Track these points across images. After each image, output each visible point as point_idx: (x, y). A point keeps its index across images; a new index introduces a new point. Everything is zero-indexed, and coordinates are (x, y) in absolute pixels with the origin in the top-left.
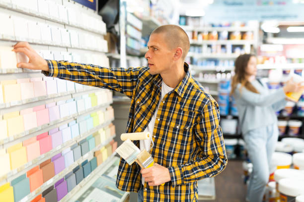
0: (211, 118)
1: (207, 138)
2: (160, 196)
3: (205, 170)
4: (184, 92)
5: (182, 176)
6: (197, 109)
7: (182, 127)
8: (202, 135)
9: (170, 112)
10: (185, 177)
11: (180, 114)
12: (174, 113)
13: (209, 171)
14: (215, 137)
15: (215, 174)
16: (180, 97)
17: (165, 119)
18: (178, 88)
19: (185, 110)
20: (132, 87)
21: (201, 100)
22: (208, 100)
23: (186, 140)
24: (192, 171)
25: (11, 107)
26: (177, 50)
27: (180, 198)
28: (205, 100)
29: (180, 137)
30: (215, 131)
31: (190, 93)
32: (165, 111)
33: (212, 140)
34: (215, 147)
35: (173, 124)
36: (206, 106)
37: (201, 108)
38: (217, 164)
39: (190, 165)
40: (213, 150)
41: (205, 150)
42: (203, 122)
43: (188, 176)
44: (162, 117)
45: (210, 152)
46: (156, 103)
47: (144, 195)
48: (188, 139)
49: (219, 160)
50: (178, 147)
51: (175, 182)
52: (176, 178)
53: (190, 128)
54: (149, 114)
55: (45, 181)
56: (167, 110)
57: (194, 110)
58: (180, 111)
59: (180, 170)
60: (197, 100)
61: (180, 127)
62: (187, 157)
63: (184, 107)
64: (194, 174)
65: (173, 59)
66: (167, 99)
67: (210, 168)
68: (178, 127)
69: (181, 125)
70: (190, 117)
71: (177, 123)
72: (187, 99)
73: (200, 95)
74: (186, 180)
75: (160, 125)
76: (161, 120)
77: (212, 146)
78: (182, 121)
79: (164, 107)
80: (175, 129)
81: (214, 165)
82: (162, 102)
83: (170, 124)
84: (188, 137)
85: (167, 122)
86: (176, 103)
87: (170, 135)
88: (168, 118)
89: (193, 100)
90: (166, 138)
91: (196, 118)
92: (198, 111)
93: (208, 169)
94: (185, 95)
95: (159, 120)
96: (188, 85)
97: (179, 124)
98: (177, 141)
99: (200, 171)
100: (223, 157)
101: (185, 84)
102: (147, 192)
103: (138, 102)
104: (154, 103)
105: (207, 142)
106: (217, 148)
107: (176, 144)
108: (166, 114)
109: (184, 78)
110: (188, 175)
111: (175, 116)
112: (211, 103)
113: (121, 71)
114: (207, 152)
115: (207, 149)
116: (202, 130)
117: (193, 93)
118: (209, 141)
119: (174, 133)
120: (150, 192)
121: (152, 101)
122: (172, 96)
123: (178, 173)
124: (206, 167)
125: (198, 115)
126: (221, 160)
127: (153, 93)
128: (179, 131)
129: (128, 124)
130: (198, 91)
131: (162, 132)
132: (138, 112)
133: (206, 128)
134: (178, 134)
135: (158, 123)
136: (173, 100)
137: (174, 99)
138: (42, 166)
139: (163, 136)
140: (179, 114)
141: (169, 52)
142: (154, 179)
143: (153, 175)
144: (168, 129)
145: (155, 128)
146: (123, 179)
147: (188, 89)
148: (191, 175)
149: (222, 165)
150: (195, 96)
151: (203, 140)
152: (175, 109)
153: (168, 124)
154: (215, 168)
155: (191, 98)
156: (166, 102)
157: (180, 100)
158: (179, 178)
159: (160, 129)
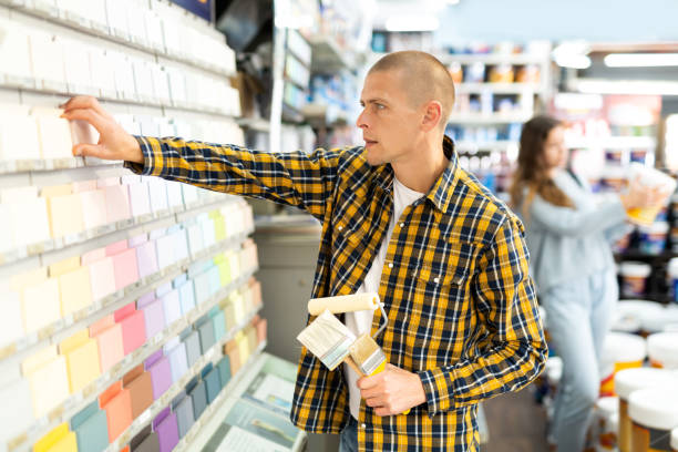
0: (511, 256)
1: (505, 302)
2: (396, 440)
3: (501, 376)
4: (448, 201)
5: (450, 390)
6: (479, 238)
7: (447, 280)
8: (491, 295)
9: (416, 247)
10: (458, 393)
11: (442, 252)
12: (425, 248)
13: (509, 378)
14: (521, 299)
15: (522, 384)
16: (440, 211)
17: (405, 264)
18: (435, 191)
19: (452, 240)
20: (324, 195)
21: (487, 217)
22: (505, 216)
23: (456, 309)
24: (473, 378)
25: (66, 248)
26: (431, 108)
27: (445, 443)
28: (497, 216)
29: (443, 304)
30: (521, 286)
31: (461, 202)
32: (404, 245)
33: (514, 306)
34: (521, 323)
35: (425, 275)
36: (499, 230)
37: (489, 235)
38: (526, 360)
39: (466, 365)
40: (517, 328)
41: (501, 331)
42: (494, 266)
43: (464, 391)
44: (398, 259)
45: (511, 335)
46: (382, 228)
47: (359, 440)
48: (460, 307)
49: (530, 352)
50: (439, 325)
51: (435, 406)
52: (437, 395)
53: (466, 280)
54: (366, 255)
55: (135, 414)
56: (410, 242)
57: (472, 240)
58: (440, 243)
59: (447, 376)
60: (479, 218)
61: (441, 281)
62: (458, 347)
63: (448, 236)
64: (478, 384)
65: (421, 128)
66: (408, 218)
67: (512, 370)
68: (437, 280)
69: (444, 274)
70: (463, 257)
71: (435, 272)
72: (456, 216)
73: (485, 205)
74: (460, 400)
75: (393, 279)
76: (397, 266)
77: (515, 320)
78: (445, 265)
79: (403, 237)
80: (430, 286)
81: (522, 363)
82: (399, 224)
83: (419, 274)
84: (461, 301)
85: (411, 269)
86: (431, 227)
87: (419, 299)
88: (413, 261)
89: (469, 217)
90: (411, 307)
91: (479, 258)
92: (483, 242)
93: (508, 373)
94: (451, 206)
95: (391, 265)
96: (454, 184)
97: (438, 273)
98: (435, 312)
99: (491, 379)
100: (539, 346)
101: (450, 184)
102: (367, 432)
103: (340, 228)
104: (377, 228)
105: (504, 312)
106: (525, 325)
107: (434, 318)
108: (408, 252)
109: (446, 170)
110: (465, 387)
111: (429, 256)
112: (512, 224)
113: (300, 159)
114: (504, 333)
115: (504, 328)
116: (492, 284)
117: (468, 202)
118: (509, 309)
119: (428, 295)
120: (372, 432)
121: (372, 225)
122: (419, 210)
123: (442, 384)
124: (503, 369)
125: (483, 251)
126: (535, 351)
127: (373, 206)
128: (439, 290)
129: (316, 278)
130: (479, 198)
131: (398, 294)
132: (341, 251)
133: (501, 281)
134: (438, 296)
135: (388, 272)
136: (422, 219)
137: (424, 217)
138: (129, 379)
139: (404, 303)
140: (438, 252)
141: (413, 112)
142: (390, 400)
143: (387, 391)
144: (415, 286)
145: (382, 284)
146: (307, 405)
147: (456, 194)
148: (472, 388)
149: (537, 364)
150: (473, 209)
151: (495, 307)
152: (428, 239)
153: (415, 275)
154: (523, 371)
155: (463, 214)
156: (407, 225)
157: (439, 218)
158: (444, 396)
159: (394, 287)
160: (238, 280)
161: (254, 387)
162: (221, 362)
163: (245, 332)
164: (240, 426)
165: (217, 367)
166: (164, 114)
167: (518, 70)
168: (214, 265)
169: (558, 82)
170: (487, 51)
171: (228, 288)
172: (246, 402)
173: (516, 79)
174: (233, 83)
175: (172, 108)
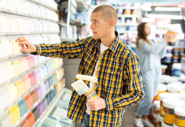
1: (130, 79)
3: (129, 101)
4: (116, 50)
5: (113, 104)
6: (124, 61)
7: (115, 73)
9: (107, 63)
10: (115, 105)
11: (114, 64)
12: (109, 63)
16: (113, 53)
17: (103, 68)
19: (116, 61)
21: (126, 54)
23: (118, 81)
24: (120, 101)
26: (111, 22)
28: (129, 54)
29: (114, 80)
31: (120, 50)
32: (103, 62)
34: (135, 86)
35: (109, 71)
36: (129, 58)
37: (126, 60)
39: (119, 97)
40: (134, 87)
41: (129, 88)
42: (128, 69)
43: (117, 105)
44: (101, 66)
45: (132, 89)
47: (90, 119)
49: (138, 94)
50: (113, 86)
51: (109, 109)
53: (120, 73)
54: (93, 66)
55: (34, 103)
56: (105, 62)
57: (122, 61)
58: (113, 62)
59: (112, 100)
61: (113, 73)
62: (118, 93)
63: (115, 60)
64: (121, 103)
65: (109, 28)
66: (104, 55)
67: (132, 99)
68: (112, 73)
69: (114, 71)
70: (120, 66)
72: (118, 54)
73: (126, 51)
74: (116, 108)
75: (100, 72)
76: (101, 69)
77: (133, 85)
78: (115, 68)
79: (103, 60)
80: (110, 74)
82: (102, 56)
83: (107, 71)
84: (119, 79)
85: (105, 69)
87: (107, 78)
88: (106, 67)
89: (121, 54)
90: (105, 80)
91: (124, 66)
92: (125, 62)
93: (131, 100)
97: (112, 71)
98: (112, 82)
99: (125, 102)
100: (141, 93)
101: (116, 44)
102: (92, 117)
103: (86, 60)
105: (130, 82)
106: (136, 86)
108: (104, 64)
109: (115, 40)
111: (110, 66)
114: (130, 89)
115: (130, 87)
116: (127, 74)
117: (121, 50)
118: (131, 81)
119: (110, 77)
120: (94, 117)
123: (111, 103)
125: (125, 64)
126: (139, 94)
127: (95, 52)
128: (113, 76)
130: (125, 49)
131: (102, 77)
132: (87, 66)
134: (112, 77)
135: (99, 70)
136: (108, 55)
137: (109, 54)
138: (32, 93)
139: (103, 79)
140: (113, 64)
141: (106, 23)
144: (106, 74)
145: (97, 74)
148: (119, 104)
149: (140, 98)
150: (123, 52)
151: (128, 81)
152: (110, 61)
153: (106, 71)
155: (120, 53)
156: (104, 56)
157: (113, 54)
158: (111, 106)
159: (100, 75)
160: (58, 68)
161: (62, 97)
162: (54, 89)
163: (60, 82)
164: (60, 107)
165: (53, 91)
166: (39, 21)
167: (132, 11)
168: (52, 63)
169: (143, 15)
170: (123, 5)
171: (56, 70)
172: (61, 101)
173: (131, 13)
174: (56, 12)
175: (42, 19)
